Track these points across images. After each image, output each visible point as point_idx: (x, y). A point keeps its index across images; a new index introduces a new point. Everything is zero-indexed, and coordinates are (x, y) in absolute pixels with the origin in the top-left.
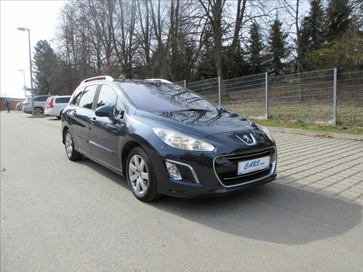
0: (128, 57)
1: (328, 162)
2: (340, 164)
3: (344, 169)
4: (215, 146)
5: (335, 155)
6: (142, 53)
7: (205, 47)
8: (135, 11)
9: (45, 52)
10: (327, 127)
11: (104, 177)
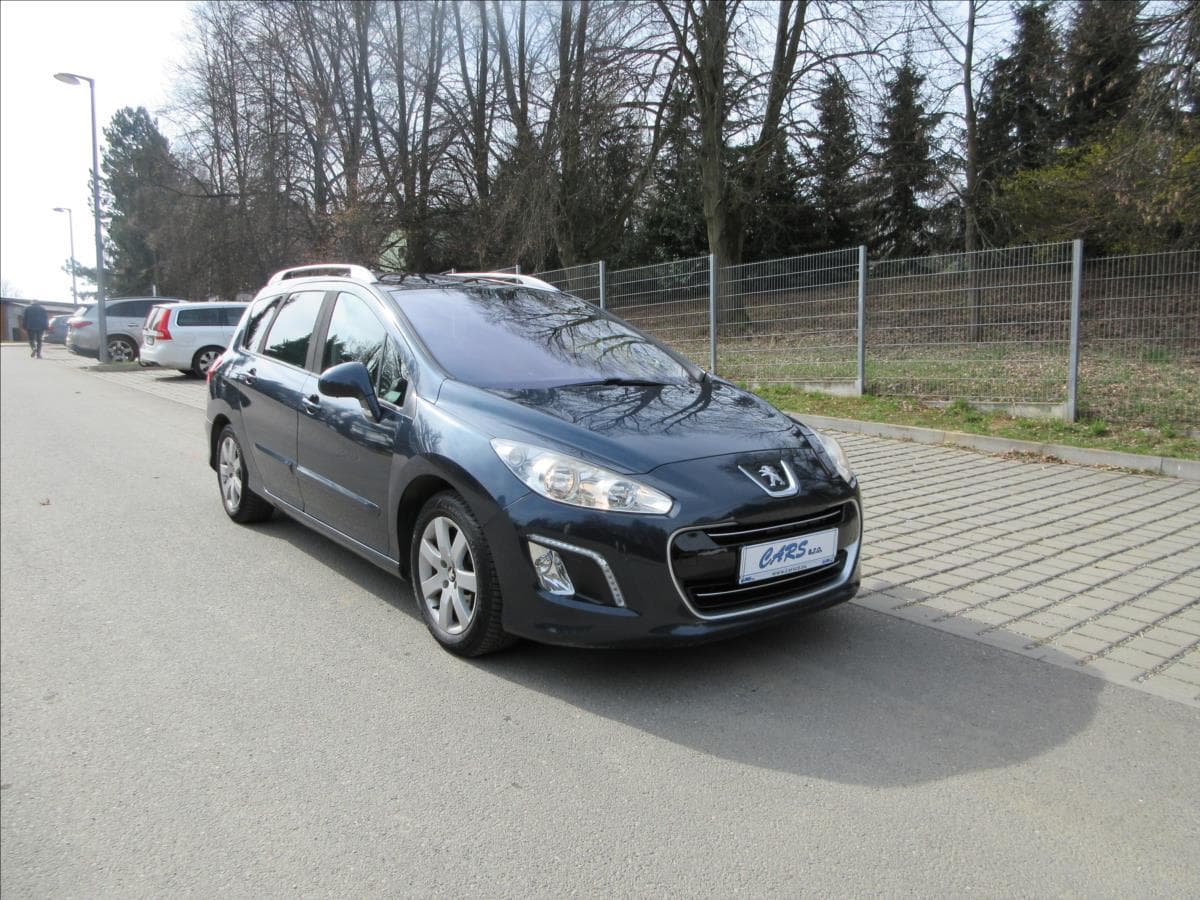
0: (418, 175)
1: (1032, 543)
2: (1069, 549)
3: (1077, 566)
4: (673, 499)
5: (1059, 520)
6: (464, 163)
7: (670, 146)
8: (441, 24)
9: (141, 147)
10: (1047, 426)
11: (342, 578)
